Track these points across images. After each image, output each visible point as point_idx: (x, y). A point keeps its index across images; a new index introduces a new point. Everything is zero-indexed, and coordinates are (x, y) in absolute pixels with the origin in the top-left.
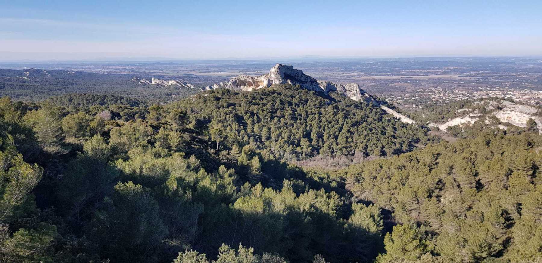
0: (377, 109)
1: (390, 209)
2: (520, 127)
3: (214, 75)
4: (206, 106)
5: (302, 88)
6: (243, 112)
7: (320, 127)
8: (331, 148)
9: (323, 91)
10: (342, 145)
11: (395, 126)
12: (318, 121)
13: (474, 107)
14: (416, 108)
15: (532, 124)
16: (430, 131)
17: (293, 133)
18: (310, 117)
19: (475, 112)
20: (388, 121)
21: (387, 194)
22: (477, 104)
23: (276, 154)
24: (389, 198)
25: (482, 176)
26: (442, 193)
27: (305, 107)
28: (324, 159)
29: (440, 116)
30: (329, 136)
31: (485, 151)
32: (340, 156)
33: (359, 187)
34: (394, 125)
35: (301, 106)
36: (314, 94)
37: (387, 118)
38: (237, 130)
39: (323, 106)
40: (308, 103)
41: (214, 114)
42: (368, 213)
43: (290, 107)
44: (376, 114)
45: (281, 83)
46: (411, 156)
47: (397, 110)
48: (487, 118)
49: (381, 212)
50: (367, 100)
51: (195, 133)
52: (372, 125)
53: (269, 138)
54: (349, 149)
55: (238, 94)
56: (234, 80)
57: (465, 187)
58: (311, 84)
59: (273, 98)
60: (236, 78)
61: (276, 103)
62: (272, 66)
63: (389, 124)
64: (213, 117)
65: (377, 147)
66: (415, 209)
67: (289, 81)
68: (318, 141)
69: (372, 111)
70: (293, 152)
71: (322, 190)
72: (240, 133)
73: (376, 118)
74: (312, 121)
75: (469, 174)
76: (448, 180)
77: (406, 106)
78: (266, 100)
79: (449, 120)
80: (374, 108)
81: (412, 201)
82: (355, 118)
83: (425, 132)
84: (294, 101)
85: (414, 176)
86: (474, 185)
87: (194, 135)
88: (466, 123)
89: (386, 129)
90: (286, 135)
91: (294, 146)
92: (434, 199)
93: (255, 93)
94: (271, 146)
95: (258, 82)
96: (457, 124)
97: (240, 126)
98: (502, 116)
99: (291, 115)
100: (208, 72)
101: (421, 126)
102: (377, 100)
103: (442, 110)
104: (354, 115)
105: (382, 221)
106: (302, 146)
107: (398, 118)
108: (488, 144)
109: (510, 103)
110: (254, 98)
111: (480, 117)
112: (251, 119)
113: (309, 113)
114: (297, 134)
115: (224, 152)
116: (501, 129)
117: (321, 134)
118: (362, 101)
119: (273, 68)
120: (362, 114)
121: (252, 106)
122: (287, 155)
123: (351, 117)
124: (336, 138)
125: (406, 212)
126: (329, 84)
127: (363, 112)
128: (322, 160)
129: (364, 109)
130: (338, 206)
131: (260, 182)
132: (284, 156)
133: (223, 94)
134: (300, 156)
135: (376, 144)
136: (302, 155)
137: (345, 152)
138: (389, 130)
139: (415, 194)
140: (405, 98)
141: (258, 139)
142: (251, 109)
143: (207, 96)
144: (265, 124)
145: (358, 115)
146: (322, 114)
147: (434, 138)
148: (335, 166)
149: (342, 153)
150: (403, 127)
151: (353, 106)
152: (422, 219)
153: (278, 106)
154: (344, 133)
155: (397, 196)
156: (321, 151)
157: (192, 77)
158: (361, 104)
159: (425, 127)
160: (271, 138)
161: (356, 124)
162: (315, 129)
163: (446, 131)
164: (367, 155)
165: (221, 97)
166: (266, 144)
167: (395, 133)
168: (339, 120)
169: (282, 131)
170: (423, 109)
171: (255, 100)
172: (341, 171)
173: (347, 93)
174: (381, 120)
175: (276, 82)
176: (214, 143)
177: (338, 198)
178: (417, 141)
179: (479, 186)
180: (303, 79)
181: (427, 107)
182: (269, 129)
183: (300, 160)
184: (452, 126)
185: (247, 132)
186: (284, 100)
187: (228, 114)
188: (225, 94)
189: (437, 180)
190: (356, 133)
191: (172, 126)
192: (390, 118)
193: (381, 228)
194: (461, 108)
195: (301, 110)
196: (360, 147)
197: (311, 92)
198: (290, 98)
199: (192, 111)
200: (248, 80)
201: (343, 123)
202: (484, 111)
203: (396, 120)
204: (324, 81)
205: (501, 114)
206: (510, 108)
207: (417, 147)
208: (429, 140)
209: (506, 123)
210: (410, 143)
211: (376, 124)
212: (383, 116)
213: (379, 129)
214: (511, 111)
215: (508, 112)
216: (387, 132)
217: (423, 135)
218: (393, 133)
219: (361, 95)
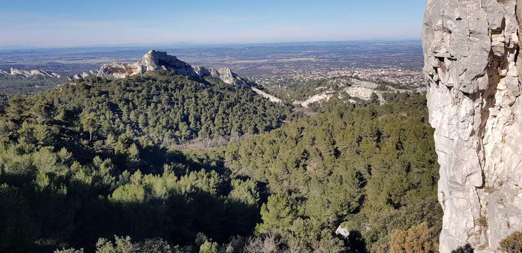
0: (248, 91)
1: (265, 182)
2: (366, 100)
3: (82, 63)
4: (76, 95)
5: (176, 73)
6: (117, 100)
7: (197, 111)
8: (209, 130)
9: (197, 76)
10: (219, 126)
11: (265, 105)
12: (195, 105)
13: (329, 85)
14: (282, 88)
15: (374, 97)
16: (295, 108)
17: (171, 118)
18: (187, 100)
19: (330, 89)
20: (258, 101)
21: (261, 168)
22: (331, 82)
23: (154, 140)
24: (263, 171)
25: (339, 144)
26: (308, 161)
27: (181, 92)
28: (203, 141)
29: (302, 95)
30: (206, 119)
31: (339, 123)
32: (218, 136)
33: (236, 163)
35: (177, 90)
36: (189, 79)
37: (258, 99)
38: (112, 119)
39: (199, 90)
40: (184, 88)
41: (85, 103)
42: (246, 187)
43: (166, 92)
44: (248, 96)
45: (156, 69)
46: (280, 131)
47: (265, 91)
48: (340, 94)
49: (257, 185)
50: (239, 82)
51: (64, 124)
52: (245, 105)
53: (146, 124)
54: (225, 129)
55: (110, 81)
56: (105, 67)
57: (326, 155)
58: (186, 70)
59: (148, 84)
60: (108, 65)
61: (152, 89)
62: (144, 52)
63: (259, 104)
64: (84, 107)
65: (251, 126)
66: (286, 179)
67: (163, 67)
68: (196, 124)
69: (244, 93)
70: (172, 136)
71: (203, 170)
72: (115, 121)
73: (248, 99)
74: (188, 105)
75: (328, 144)
76: (311, 150)
77: (273, 87)
78: (141, 86)
79: (309, 98)
80: (246, 90)
81: (283, 172)
83: (291, 109)
84: (170, 86)
85: (284, 149)
86: (333, 152)
87: (64, 126)
88: (323, 99)
89: (257, 109)
90: (164, 119)
91: (173, 130)
92: (301, 168)
93: (129, 80)
94: (149, 132)
95: (131, 68)
96: (316, 101)
97: (114, 114)
98: (352, 92)
99: (168, 100)
100: (76, 60)
101: (286, 104)
102: (248, 82)
103: (303, 89)
104: (228, 97)
105: (258, 193)
106: (181, 130)
107: (267, 98)
108: (342, 116)
109: (357, 80)
110: (128, 85)
111: (334, 93)
112: (126, 106)
113: (185, 97)
114: (174, 118)
115: (99, 142)
116: (351, 103)
117: (198, 117)
119: (146, 54)
120: (235, 96)
121: (126, 93)
122: (166, 140)
123: (226, 99)
124: (213, 120)
125: (279, 182)
126: (203, 69)
127: (236, 94)
128: (201, 142)
129: (236, 91)
130: (217, 184)
131: (139, 169)
132: (163, 141)
133: (94, 82)
134: (179, 140)
135: (250, 123)
136: (181, 139)
137: (222, 132)
138: (260, 108)
139: (285, 165)
140: (272, 80)
141: (135, 126)
142: (125, 96)
143: (76, 85)
144: (142, 111)
145: (232, 97)
146: (198, 98)
147: (298, 114)
148: (213, 146)
149: (219, 134)
150: (271, 106)
151: (226, 89)
152: (292, 187)
153: (154, 92)
154: (220, 115)
155: (269, 169)
156: (199, 133)
157: (58, 66)
158: (234, 87)
159: (290, 105)
160: (148, 125)
161: (230, 106)
162: (192, 113)
163: (307, 107)
164: (242, 133)
165: (92, 85)
166: (143, 131)
167: (266, 112)
168: (215, 103)
169: (160, 117)
170: (287, 89)
171: (129, 86)
172: (219, 151)
173: (221, 77)
174: (253, 101)
175: (150, 68)
176: (87, 133)
177: (218, 177)
178: (284, 117)
179: (337, 153)
180: (177, 64)
181: (290, 87)
182: (146, 115)
183: (179, 144)
184: (312, 102)
185: (122, 120)
186: (159, 86)
187: (100, 103)
188: (95, 82)
189: (303, 151)
190: (231, 114)
191: (37, 119)
192: (260, 99)
193: (258, 199)
194: (319, 86)
195: (177, 94)
196: (236, 127)
197: (187, 77)
198: (166, 84)
199: (60, 102)
200: (120, 67)
201: (219, 106)
202: (337, 88)
203: (265, 100)
204: (198, 67)
205: (351, 90)
206: (357, 85)
207: (284, 123)
208: (294, 116)
209: (355, 97)
210: (278, 120)
211: (248, 104)
212: (254, 96)
213: (251, 109)
214: (358, 87)
215: (356, 88)
216: (258, 111)
217: (289, 112)
218: (263, 112)
219: (233, 79)
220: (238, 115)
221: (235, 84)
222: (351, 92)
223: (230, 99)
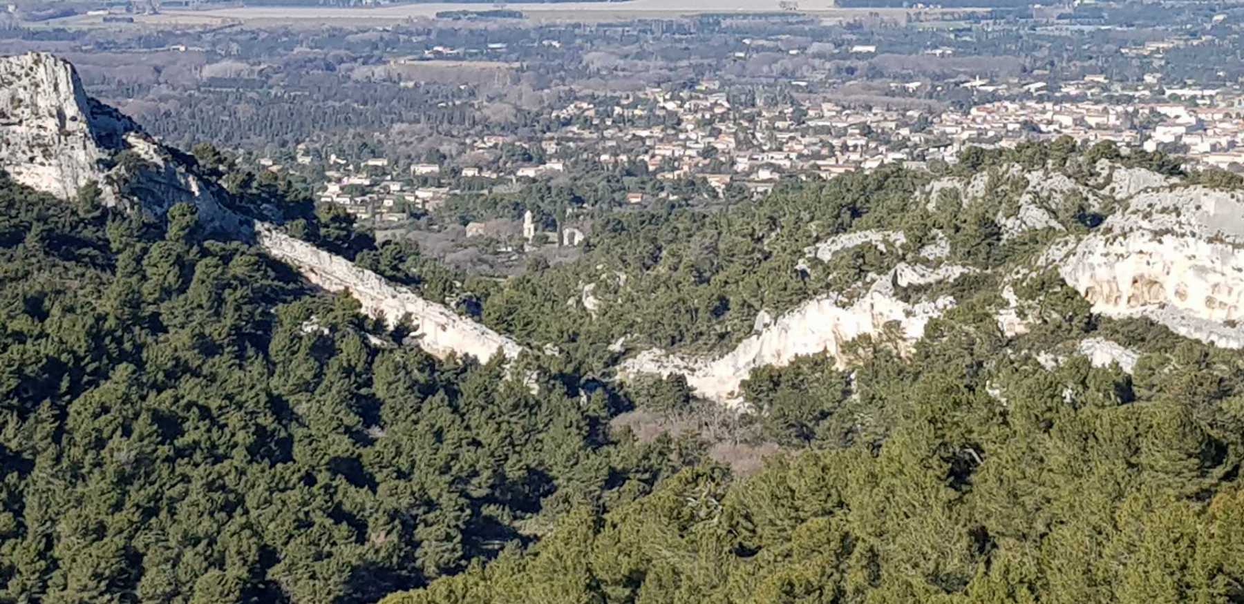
0: (226, 259)
2: (1221, 344)
11: (369, 383)
13: (926, 215)
14: (545, 240)
16: (631, 407)
19: (929, 251)
22: (943, 193)
29: (700, 297)
34: (359, 376)
37: (307, 328)
44: (221, 301)
48: (1008, 294)
52: (189, 388)
63: (319, 376)
69: (185, 270)
73: (218, 330)
77: (473, 229)
79: (758, 326)
80: (205, 253)
82: (43, 335)
83: (594, 422)
88: (874, 334)
89: (291, 416)
96: (811, 348)
101: (561, 376)
103: (714, 249)
104: (35, 308)
107: (391, 322)
109: (1157, 179)
111: (962, 287)
116: (1104, 369)
118: (109, 198)
120: (108, 304)
127: (116, 287)
129: (122, 260)
140: (469, 172)
145: (71, 310)
147: (654, 460)
150: (427, 390)
151: (31, 239)
158: (100, 221)
159: (592, 385)
163: (738, 405)
167: (372, 442)
170: (588, 246)
174: (262, 345)
181: (618, 228)
184: (785, 362)
192: (333, 328)
194: (843, 228)
202: (987, 241)
203: (374, 341)
205: (1096, 259)
206: (1147, 216)
207: (526, 541)
208: (615, 479)
209: (1130, 321)
210: (476, 513)
211: (212, 378)
212: (278, 309)
213: (234, 419)
214: (1158, 235)
215: (1137, 242)
216: (298, 432)
217: (576, 441)
218: (342, 446)
219: (96, 153)
220: (110, 469)
221: (110, 202)
222: (1103, 273)
223: (50, 326)
